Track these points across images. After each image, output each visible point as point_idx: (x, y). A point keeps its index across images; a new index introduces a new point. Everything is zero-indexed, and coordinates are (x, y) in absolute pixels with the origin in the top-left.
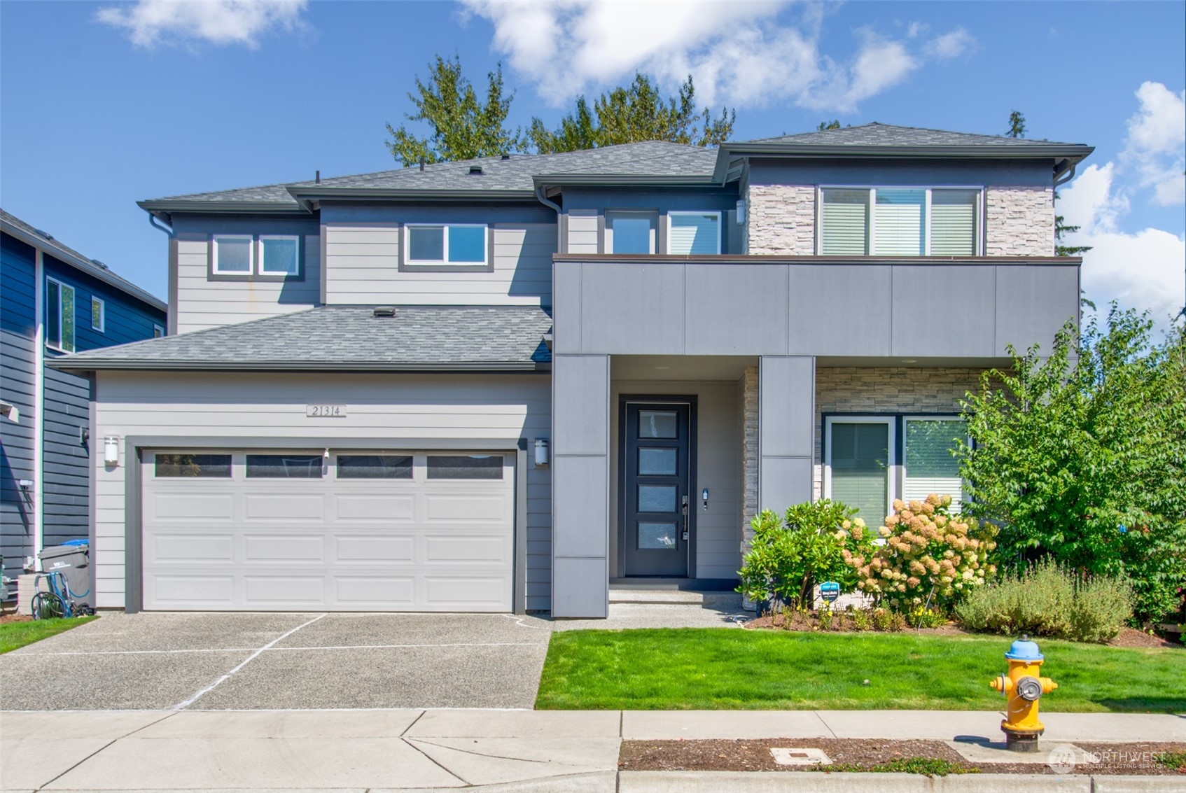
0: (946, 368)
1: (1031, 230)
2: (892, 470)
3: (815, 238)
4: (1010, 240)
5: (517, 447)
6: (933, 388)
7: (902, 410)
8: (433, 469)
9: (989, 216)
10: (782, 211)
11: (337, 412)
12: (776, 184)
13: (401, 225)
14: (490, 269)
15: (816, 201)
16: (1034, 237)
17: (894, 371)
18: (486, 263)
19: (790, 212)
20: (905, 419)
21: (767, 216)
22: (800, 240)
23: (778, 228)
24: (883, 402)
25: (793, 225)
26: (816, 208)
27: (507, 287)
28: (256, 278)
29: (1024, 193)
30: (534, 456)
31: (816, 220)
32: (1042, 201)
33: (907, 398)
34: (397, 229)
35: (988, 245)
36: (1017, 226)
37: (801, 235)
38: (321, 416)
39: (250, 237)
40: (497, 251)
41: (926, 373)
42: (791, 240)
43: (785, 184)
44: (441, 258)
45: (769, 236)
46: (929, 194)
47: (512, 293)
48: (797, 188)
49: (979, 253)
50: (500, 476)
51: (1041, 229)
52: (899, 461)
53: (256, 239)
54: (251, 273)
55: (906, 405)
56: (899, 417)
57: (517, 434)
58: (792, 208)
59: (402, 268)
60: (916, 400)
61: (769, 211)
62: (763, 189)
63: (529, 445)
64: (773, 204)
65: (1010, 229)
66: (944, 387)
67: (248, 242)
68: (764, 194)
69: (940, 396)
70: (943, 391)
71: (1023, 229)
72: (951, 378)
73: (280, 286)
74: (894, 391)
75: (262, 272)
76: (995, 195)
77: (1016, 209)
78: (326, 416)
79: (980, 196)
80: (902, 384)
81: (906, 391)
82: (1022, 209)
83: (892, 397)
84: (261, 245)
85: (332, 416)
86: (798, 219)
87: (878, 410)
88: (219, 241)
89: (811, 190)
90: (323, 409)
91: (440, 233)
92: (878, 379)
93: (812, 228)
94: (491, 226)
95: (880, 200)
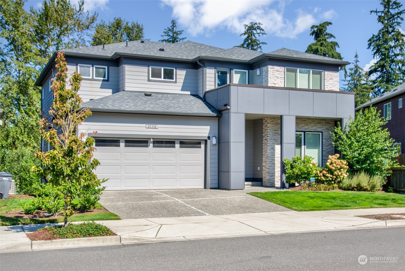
0: (316, 119)
1: (334, 83)
2: (303, 147)
3: (284, 82)
4: (330, 85)
5: (207, 139)
6: (312, 125)
7: (306, 130)
8: (181, 145)
9: (325, 79)
10: (276, 74)
11: (155, 127)
12: (275, 65)
13: (149, 66)
14: (176, 82)
15: (284, 71)
16: (335, 85)
17: (303, 119)
18: (174, 80)
19: (279, 74)
20: (306, 133)
21: (273, 75)
22: (281, 82)
23: (275, 78)
24: (301, 128)
25: (279, 78)
26: (284, 73)
27: (180, 88)
28: (93, 80)
29: (333, 73)
30: (212, 142)
31: (285, 77)
32: (337, 75)
33: (306, 127)
34: (147, 68)
35: (325, 86)
36: (331, 82)
37: (281, 80)
38: (150, 128)
39: (91, 66)
40: (178, 76)
41: (311, 121)
42: (279, 82)
43: (277, 66)
44: (161, 77)
45: (273, 80)
46: (311, 71)
47: (182, 90)
48: (280, 67)
49: (323, 89)
50: (200, 147)
51: (337, 83)
52: (305, 145)
53: (93, 66)
54: (91, 77)
55: (306, 129)
56: (305, 132)
57: (207, 135)
58: (279, 73)
59: (149, 80)
60: (309, 128)
61: (273, 73)
62: (272, 67)
63: (211, 138)
64: (274, 71)
65: (329, 82)
66: (315, 124)
67: (90, 67)
68: (272, 68)
69: (314, 127)
70: (315, 126)
71: (332, 82)
72: (317, 122)
73: (101, 83)
74: (303, 125)
75: (95, 78)
76: (327, 73)
77: (331, 77)
78: (152, 128)
79: (323, 73)
80: (305, 123)
81: (306, 125)
82: (332, 77)
83: (303, 127)
84: (94, 68)
85: (154, 128)
86: (280, 76)
87: (300, 130)
88: (80, 66)
89: (283, 68)
90: (151, 126)
91: (161, 70)
92: (300, 122)
93: (284, 79)
94: (176, 69)
95: (300, 72)
